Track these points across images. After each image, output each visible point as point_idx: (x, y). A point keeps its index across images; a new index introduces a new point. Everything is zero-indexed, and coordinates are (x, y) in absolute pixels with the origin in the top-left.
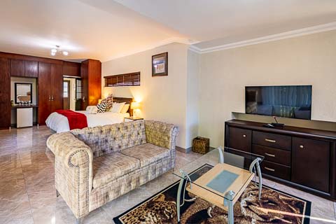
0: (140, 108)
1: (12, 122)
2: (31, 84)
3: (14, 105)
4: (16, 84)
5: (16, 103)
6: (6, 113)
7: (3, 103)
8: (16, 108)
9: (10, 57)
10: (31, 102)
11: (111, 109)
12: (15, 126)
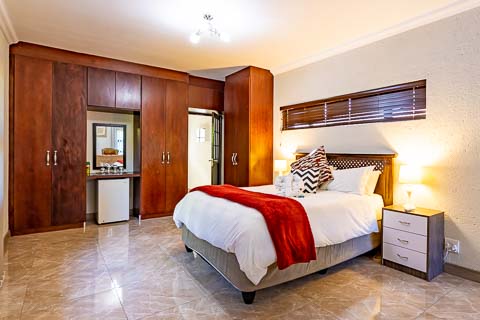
0: (430, 183)
1: (89, 211)
2: (125, 127)
3: (92, 172)
4: (94, 125)
5: (95, 168)
6: (76, 189)
7: (71, 167)
8: (95, 180)
9: (86, 62)
10: (125, 167)
11: (331, 185)
12: (94, 219)
